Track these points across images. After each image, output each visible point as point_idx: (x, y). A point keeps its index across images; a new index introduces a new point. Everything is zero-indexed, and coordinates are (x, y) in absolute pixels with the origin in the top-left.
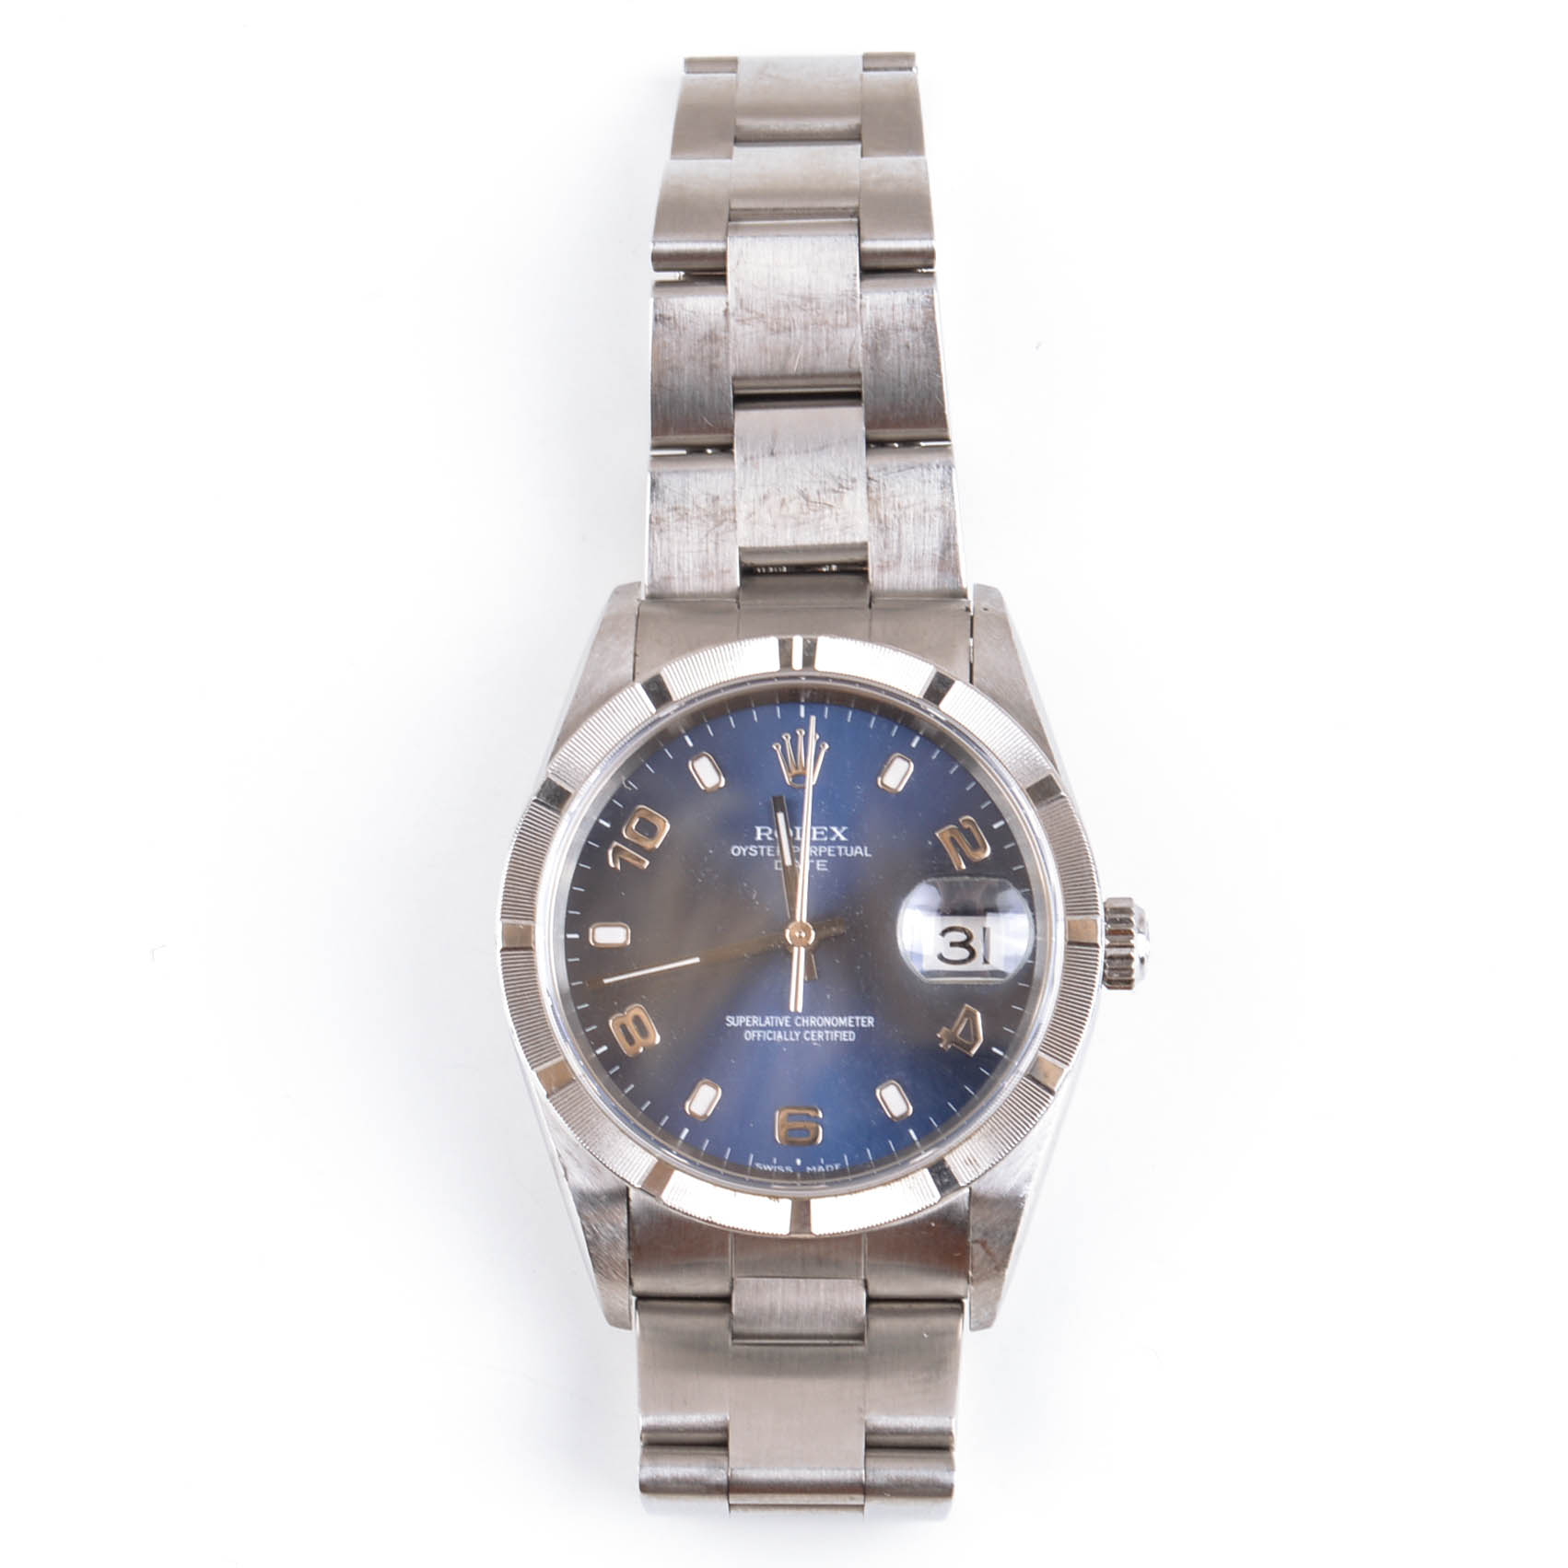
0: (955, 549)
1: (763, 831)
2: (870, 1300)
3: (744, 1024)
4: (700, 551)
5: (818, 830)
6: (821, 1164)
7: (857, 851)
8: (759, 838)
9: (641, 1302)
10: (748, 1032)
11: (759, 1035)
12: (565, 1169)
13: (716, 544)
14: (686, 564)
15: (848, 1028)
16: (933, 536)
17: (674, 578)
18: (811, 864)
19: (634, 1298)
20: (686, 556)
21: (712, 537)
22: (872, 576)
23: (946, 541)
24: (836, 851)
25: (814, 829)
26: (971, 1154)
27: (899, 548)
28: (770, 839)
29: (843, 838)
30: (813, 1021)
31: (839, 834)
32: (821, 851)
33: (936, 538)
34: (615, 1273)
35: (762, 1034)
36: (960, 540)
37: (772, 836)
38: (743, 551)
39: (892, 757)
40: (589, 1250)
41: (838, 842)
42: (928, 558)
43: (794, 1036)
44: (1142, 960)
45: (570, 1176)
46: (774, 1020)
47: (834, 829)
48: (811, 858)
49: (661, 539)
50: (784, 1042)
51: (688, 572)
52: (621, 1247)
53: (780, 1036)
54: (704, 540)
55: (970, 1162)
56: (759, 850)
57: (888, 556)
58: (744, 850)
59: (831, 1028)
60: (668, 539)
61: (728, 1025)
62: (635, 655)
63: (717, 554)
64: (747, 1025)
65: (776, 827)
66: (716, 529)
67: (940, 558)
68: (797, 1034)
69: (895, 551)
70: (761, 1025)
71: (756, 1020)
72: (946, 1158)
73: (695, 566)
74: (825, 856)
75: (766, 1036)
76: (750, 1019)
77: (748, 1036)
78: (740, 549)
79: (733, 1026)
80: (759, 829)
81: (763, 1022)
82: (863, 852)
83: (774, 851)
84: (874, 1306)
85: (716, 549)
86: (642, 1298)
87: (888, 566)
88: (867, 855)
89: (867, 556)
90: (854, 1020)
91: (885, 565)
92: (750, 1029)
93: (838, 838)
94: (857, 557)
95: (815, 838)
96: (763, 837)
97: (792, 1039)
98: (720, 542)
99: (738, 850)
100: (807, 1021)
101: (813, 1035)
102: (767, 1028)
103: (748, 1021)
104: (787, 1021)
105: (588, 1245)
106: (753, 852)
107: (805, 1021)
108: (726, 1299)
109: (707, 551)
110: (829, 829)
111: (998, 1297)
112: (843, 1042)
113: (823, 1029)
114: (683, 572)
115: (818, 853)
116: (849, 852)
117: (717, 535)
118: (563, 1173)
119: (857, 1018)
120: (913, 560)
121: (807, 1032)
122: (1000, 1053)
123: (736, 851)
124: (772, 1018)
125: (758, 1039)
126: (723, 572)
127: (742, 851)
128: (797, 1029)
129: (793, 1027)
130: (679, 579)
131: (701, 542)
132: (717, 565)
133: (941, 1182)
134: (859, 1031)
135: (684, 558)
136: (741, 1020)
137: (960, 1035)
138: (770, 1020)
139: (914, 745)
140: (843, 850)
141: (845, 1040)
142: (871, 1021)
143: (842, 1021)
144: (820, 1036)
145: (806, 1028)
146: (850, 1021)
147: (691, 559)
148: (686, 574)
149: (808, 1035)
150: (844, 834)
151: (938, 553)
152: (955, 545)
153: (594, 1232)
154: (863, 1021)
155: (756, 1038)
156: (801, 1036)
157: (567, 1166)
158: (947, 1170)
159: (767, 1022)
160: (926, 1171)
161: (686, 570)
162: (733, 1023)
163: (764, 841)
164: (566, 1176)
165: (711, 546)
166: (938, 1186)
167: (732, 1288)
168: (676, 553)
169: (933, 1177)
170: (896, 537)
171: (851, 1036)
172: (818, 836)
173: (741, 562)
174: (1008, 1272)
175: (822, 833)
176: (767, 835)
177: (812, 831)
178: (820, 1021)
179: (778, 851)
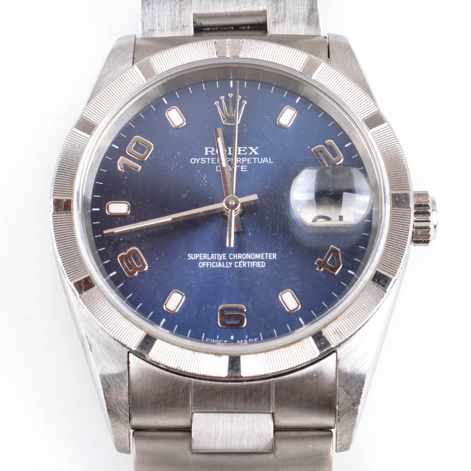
0: (316, 12)
1: (208, 150)
2: (277, 429)
3: (198, 258)
4: (171, 15)
5: (241, 149)
6: (246, 339)
7: (265, 160)
8: (206, 154)
9: (136, 433)
10: (201, 262)
11: (208, 265)
12: (90, 345)
13: (180, 10)
14: (163, 22)
15: (261, 260)
16: (304, 5)
17: (156, 30)
18: (237, 168)
19: (132, 431)
20: (163, 17)
21: (178, 7)
22: (269, 28)
23: (311, 7)
24: (252, 160)
25: (239, 148)
26: (338, 328)
27: (285, 12)
28: (213, 154)
29: (256, 153)
30: (240, 256)
31: (254, 151)
32: (243, 160)
33: (305, 7)
34: (120, 409)
35: (209, 264)
36: (319, 7)
37: (214, 152)
38: (196, 16)
39: (284, 108)
40: (104, 395)
41: (253, 155)
42: (301, 17)
43: (229, 265)
44: (435, 227)
45: (93, 349)
46: (217, 256)
47: (251, 148)
48: (237, 164)
49: (149, 9)
50: (222, 268)
51: (164, 26)
52: (125, 392)
53: (220, 265)
54: (173, 9)
55: (338, 332)
56: (207, 160)
57: (278, 16)
58: (198, 161)
59: (251, 260)
60: (153, 9)
61: (189, 259)
62: (134, 58)
63: (180, 17)
64: (200, 259)
65: (216, 146)
66: (180, 3)
67: (308, 17)
68: (231, 264)
69: (282, 13)
70: (208, 259)
71: (206, 256)
72: (323, 331)
73: (168, 23)
74: (246, 163)
75: (212, 265)
76: (202, 256)
77: (201, 265)
78: (194, 14)
79: (191, 259)
80: (206, 149)
81: (210, 257)
82: (269, 161)
83: (216, 161)
84: (278, 434)
85: (180, 14)
86: (137, 429)
87: (278, 22)
88: (270, 162)
89: (266, 19)
90: (265, 255)
91: (277, 21)
92: (203, 261)
93: (253, 153)
94: (260, 20)
95: (239, 153)
96: (209, 153)
97: (227, 267)
98: (182, 10)
99: (194, 161)
100: (236, 256)
101: (240, 264)
102: (212, 261)
103: (201, 256)
104: (224, 256)
105: (104, 392)
106: (203, 162)
107: (235, 256)
108: (188, 430)
109: (175, 14)
110: (247, 148)
111: (354, 425)
112: (258, 268)
113: (246, 260)
114: (161, 26)
115: (241, 161)
116: (260, 161)
117: (180, 6)
118: (89, 347)
119: (267, 254)
120: (292, 18)
121: (236, 262)
122: (353, 273)
123: (193, 161)
124: (215, 254)
125: (207, 267)
126: (184, 26)
127: (196, 161)
128: (231, 261)
129: (228, 260)
130: (159, 30)
131: (171, 9)
132: (180, 22)
133: (320, 344)
134: (268, 262)
135: (161, 19)
136: (197, 256)
137: (329, 262)
138: (214, 256)
139: (297, 101)
140: (257, 160)
141: (259, 266)
142: (275, 256)
143: (257, 256)
144: (244, 265)
145: (236, 260)
146: (262, 256)
147: (165, 20)
148: (163, 28)
149: (237, 264)
150: (256, 151)
151: (307, 14)
152: (317, 10)
153: (108, 383)
154: (270, 256)
155: (206, 266)
156: (233, 265)
157: (91, 342)
158: (323, 337)
159: (212, 256)
160: (311, 338)
161: (162, 25)
162: (191, 258)
163: (210, 155)
164: (91, 349)
165: (177, 12)
166: (318, 347)
167: (191, 422)
168: (157, 16)
169: (315, 341)
170: (283, 6)
171: (263, 265)
172: (241, 152)
173: (194, 23)
174: (360, 407)
175: (244, 150)
176: (211, 152)
177: (238, 149)
178: (244, 256)
179: (218, 161)
